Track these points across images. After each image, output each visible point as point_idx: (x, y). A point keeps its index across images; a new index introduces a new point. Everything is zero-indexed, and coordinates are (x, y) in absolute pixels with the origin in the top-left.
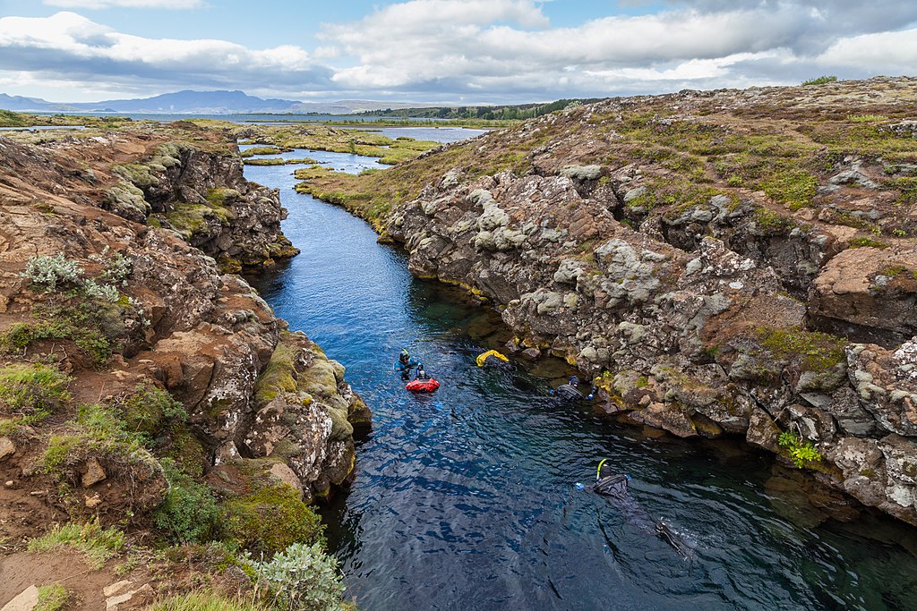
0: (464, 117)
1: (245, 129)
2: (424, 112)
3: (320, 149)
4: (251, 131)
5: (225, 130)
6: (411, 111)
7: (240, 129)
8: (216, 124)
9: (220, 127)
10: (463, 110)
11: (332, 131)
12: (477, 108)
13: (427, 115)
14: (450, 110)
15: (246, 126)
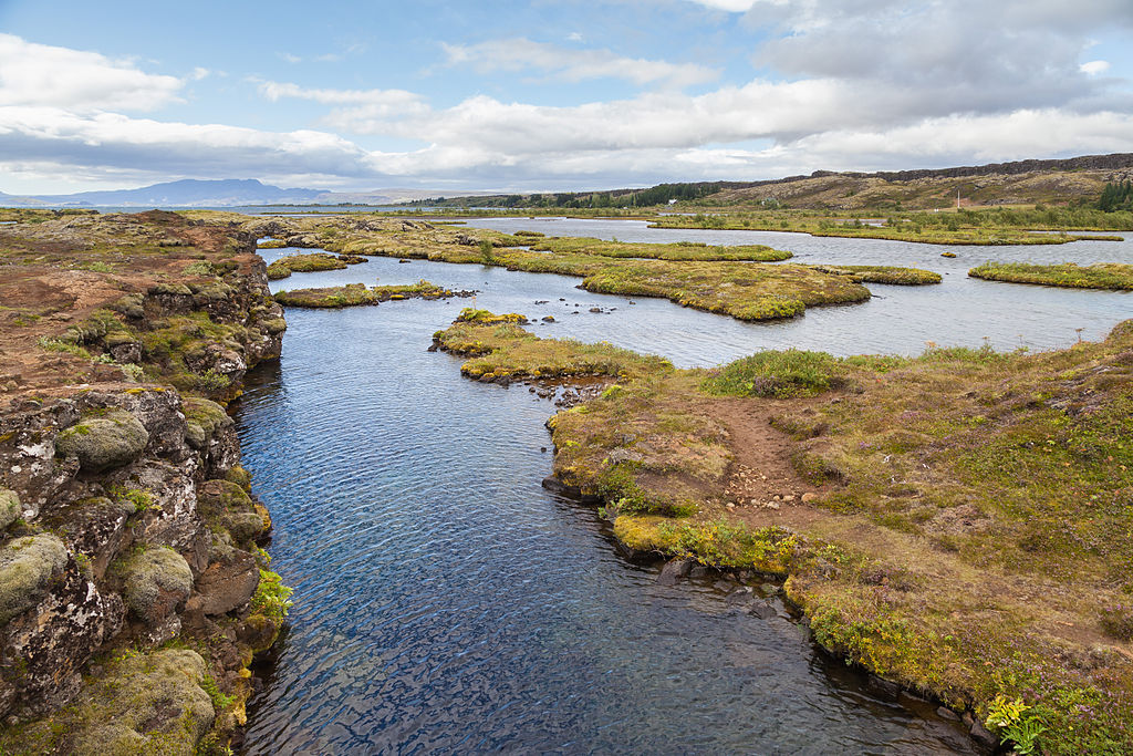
0: (540, 206)
1: (266, 223)
2: (486, 201)
3: (415, 256)
4: (274, 226)
5: (233, 224)
6: (469, 200)
7: (257, 223)
8: (219, 217)
9: (225, 220)
10: (536, 198)
11: (408, 224)
12: (555, 195)
13: (490, 204)
14: (520, 197)
15: (266, 220)
